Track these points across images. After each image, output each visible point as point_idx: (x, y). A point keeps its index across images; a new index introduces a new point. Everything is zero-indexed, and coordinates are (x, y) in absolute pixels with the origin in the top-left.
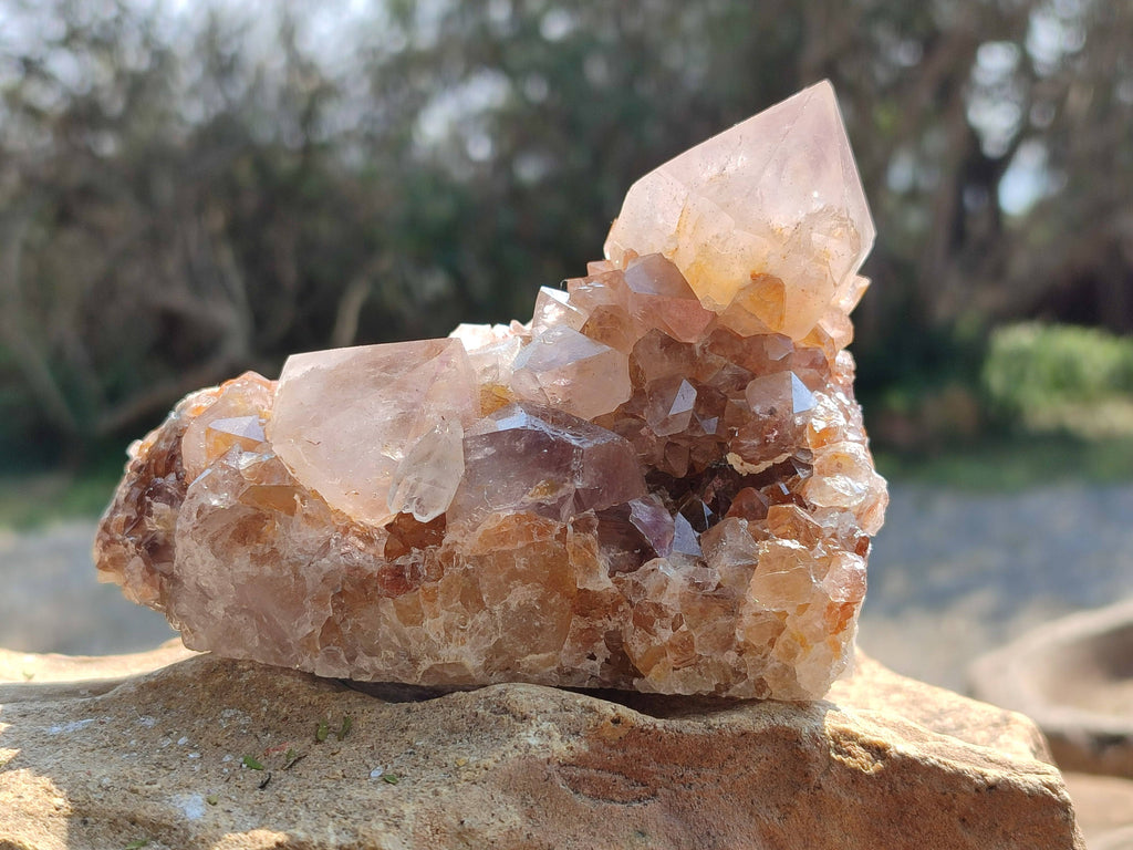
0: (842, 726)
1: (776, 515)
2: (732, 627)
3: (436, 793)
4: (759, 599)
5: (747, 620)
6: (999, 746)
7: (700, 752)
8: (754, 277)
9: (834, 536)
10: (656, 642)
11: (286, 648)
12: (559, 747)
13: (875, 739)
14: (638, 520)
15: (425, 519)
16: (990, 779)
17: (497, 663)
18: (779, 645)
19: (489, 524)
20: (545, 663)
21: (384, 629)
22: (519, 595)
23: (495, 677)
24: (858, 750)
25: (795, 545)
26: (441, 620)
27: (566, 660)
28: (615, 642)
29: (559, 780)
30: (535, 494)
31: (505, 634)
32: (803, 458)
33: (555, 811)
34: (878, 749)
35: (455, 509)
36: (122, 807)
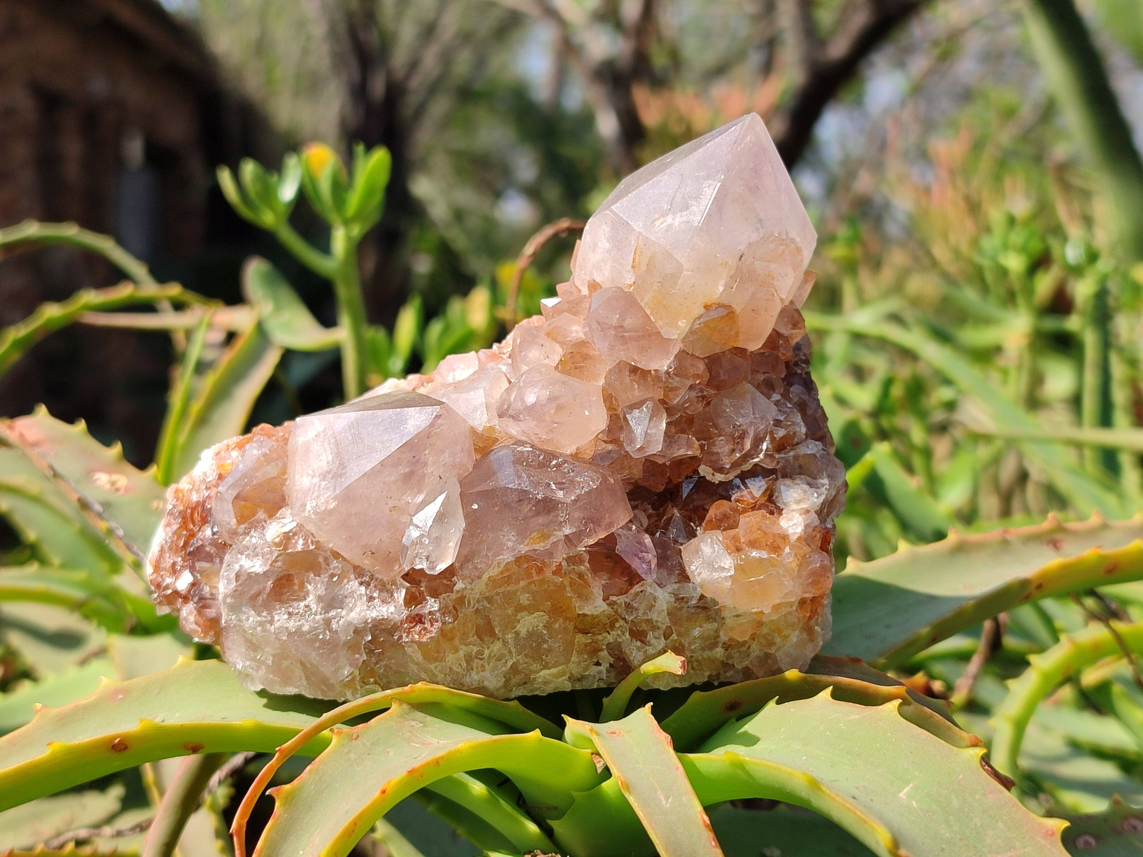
2: (718, 629)
5: (728, 621)
8: (706, 307)
10: (651, 651)
14: (623, 550)
15: (435, 572)
19: (494, 572)
20: (558, 675)
22: (527, 623)
25: (764, 554)
26: (461, 654)
27: (575, 670)
28: (616, 651)
30: (530, 544)
31: (519, 657)
35: (463, 560)
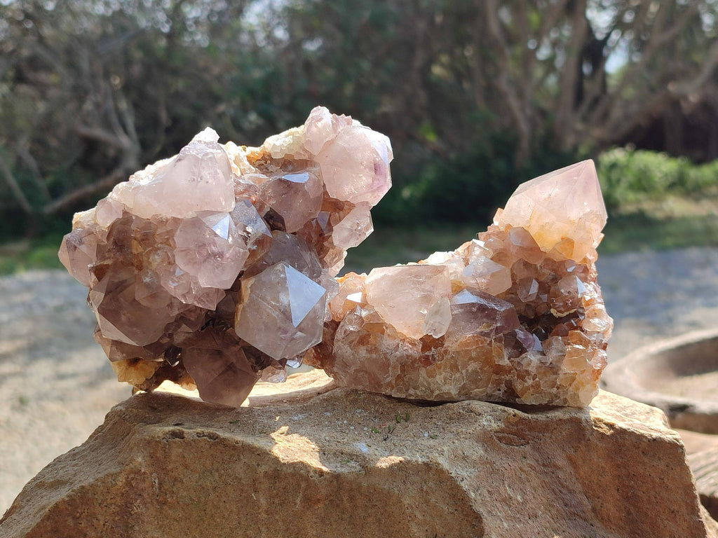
0: (596, 416)
1: (572, 335)
2: (556, 379)
3: (453, 443)
4: (566, 368)
5: (561, 376)
6: (650, 422)
7: (544, 427)
8: (562, 239)
9: (595, 343)
10: (526, 385)
11: (380, 386)
12: (494, 426)
13: (609, 421)
14: (520, 338)
15: (437, 337)
16: (654, 437)
17: (463, 392)
18: (573, 385)
19: (462, 340)
20: (481, 392)
21: (421, 379)
22: (473, 366)
23: (462, 398)
24: (603, 426)
25: (581, 347)
26: (442, 376)
27: (489, 391)
28: (509, 385)
29: (495, 438)
30: (483, 328)
31: (467, 381)
32: (581, 311)
33: (494, 449)
34: (611, 425)
35: (449, 334)
36: (337, 448)
